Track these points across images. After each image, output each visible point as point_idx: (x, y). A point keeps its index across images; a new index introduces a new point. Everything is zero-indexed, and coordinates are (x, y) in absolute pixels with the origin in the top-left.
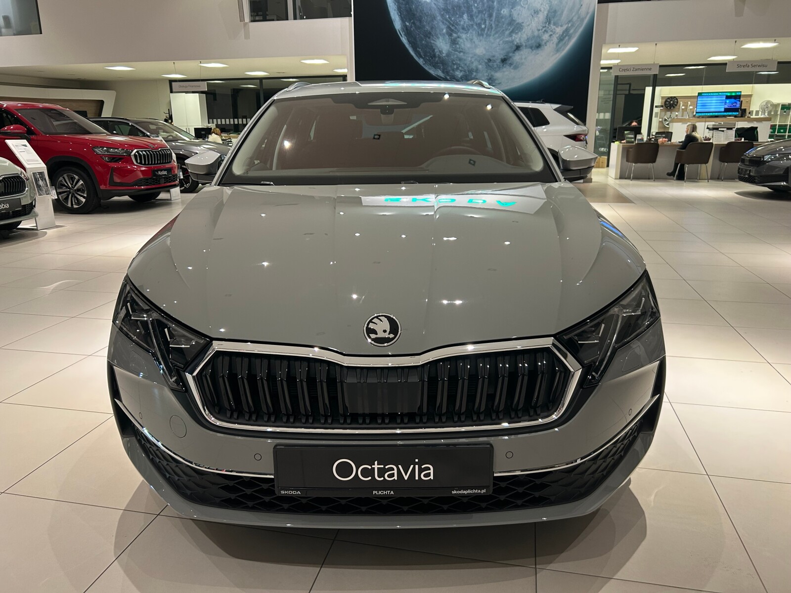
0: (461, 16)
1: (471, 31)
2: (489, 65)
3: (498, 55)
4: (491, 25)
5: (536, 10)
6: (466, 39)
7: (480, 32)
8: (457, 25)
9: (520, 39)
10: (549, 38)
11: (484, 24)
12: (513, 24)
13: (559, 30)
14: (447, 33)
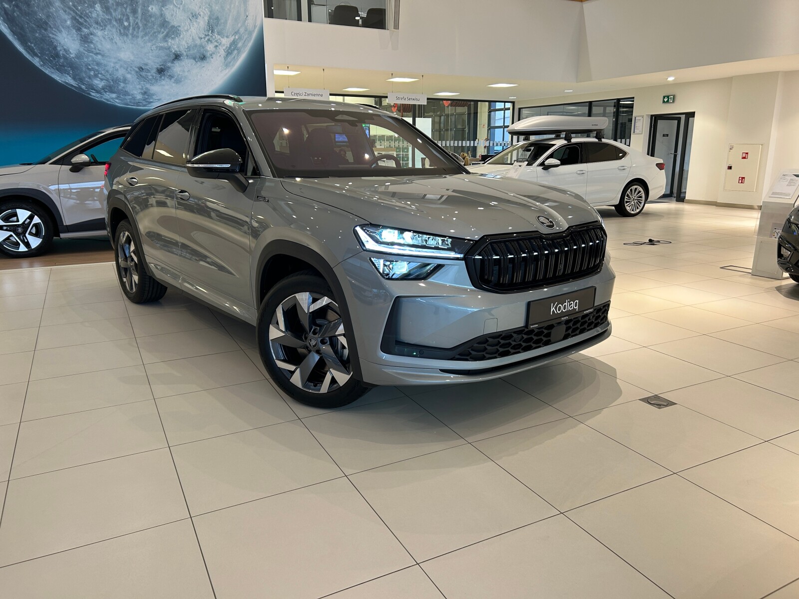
0: (92, 6)
1: (109, 27)
2: (141, 75)
3: (152, 64)
4: (137, 24)
5: (194, 14)
6: (104, 38)
7: (122, 31)
8: (88, 18)
9: (178, 47)
10: (214, 49)
11: (126, 21)
12: (166, 27)
13: (226, 42)
14: (74, 26)
